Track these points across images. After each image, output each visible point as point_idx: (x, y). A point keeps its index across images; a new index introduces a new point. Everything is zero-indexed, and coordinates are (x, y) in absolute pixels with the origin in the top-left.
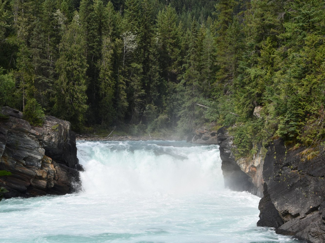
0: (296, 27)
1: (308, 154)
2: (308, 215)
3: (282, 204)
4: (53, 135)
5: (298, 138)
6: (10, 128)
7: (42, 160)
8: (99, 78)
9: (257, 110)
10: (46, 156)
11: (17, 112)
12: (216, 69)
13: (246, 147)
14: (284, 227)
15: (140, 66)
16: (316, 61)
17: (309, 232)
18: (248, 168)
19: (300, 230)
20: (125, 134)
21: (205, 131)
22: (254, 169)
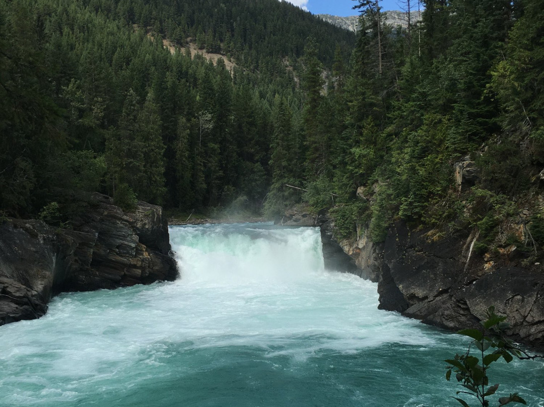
0: (412, 106)
1: (434, 235)
2: (437, 298)
3: (407, 287)
4: (146, 222)
5: (422, 219)
6: (102, 215)
7: (136, 247)
8: (176, 159)
9: (360, 190)
10: (140, 244)
11: (108, 198)
12: (305, 149)
13: (350, 229)
14: (411, 310)
15: (216, 146)
16: (435, 140)
17: (442, 315)
18: (351, 249)
19: (430, 314)
20: (204, 217)
21: (296, 212)
22: (358, 251)
